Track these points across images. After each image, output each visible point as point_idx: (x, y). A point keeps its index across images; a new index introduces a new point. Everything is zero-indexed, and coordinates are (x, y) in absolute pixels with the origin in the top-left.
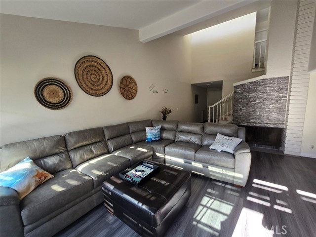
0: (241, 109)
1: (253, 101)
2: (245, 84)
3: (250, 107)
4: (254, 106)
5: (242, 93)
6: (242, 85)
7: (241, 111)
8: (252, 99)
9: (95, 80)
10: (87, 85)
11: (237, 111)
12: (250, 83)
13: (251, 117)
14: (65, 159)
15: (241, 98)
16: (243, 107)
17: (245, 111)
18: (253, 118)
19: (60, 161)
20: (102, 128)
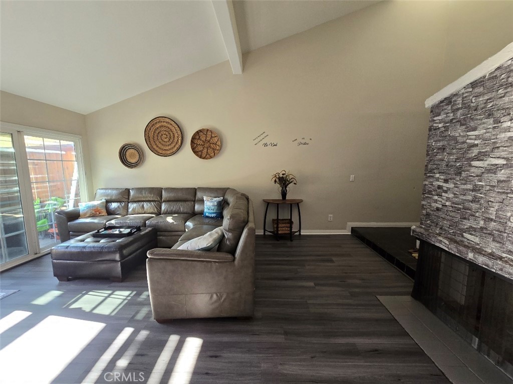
0: (440, 187)
1: (478, 158)
2: (455, 95)
3: (466, 181)
4: (480, 176)
5: (446, 129)
6: (448, 100)
7: (440, 195)
8: (475, 151)
9: (166, 140)
10: (157, 146)
11: (430, 192)
12: (474, 85)
13: (467, 224)
14: (123, 207)
15: (443, 149)
16: (446, 181)
17: (451, 196)
18: (471, 230)
19: (119, 207)
20: (162, 188)
